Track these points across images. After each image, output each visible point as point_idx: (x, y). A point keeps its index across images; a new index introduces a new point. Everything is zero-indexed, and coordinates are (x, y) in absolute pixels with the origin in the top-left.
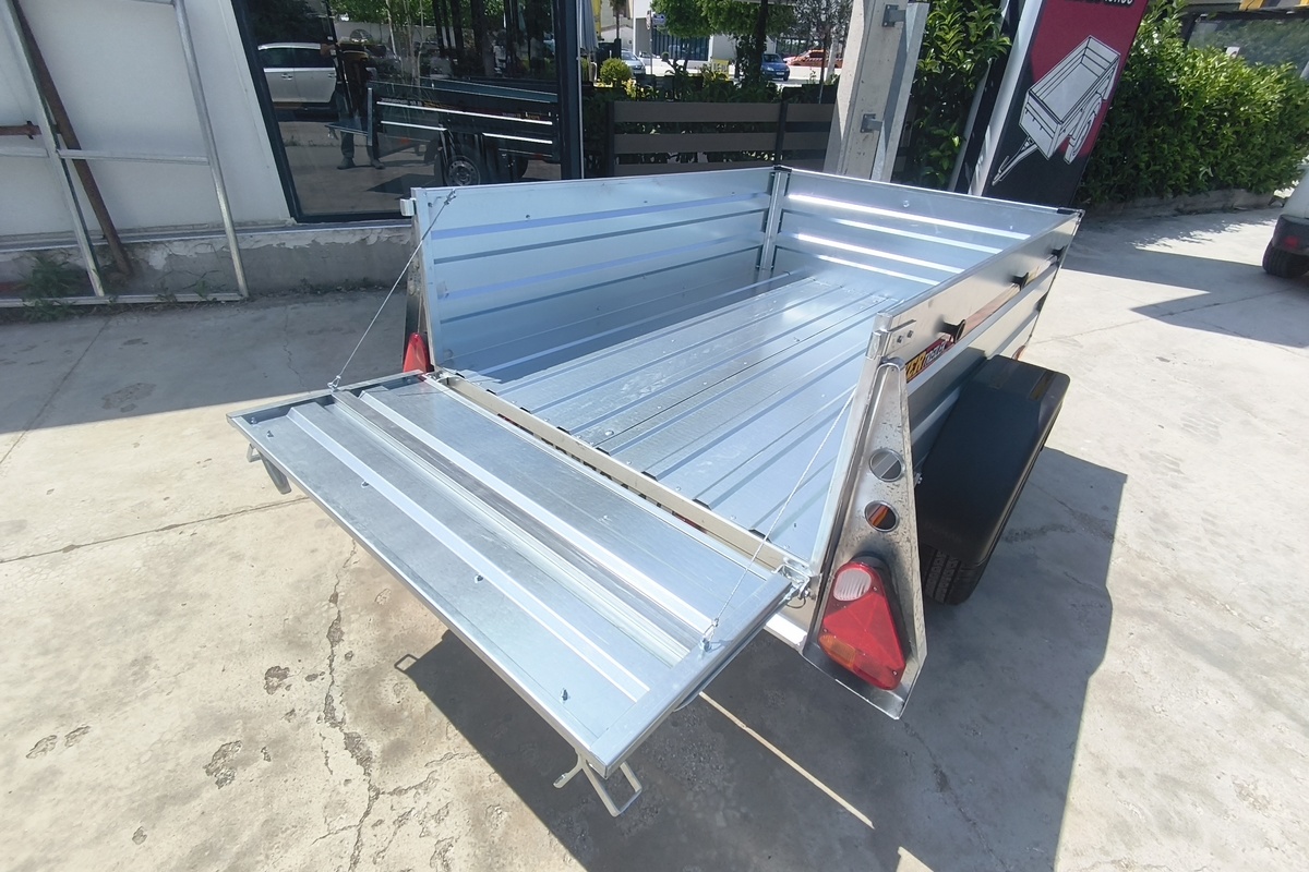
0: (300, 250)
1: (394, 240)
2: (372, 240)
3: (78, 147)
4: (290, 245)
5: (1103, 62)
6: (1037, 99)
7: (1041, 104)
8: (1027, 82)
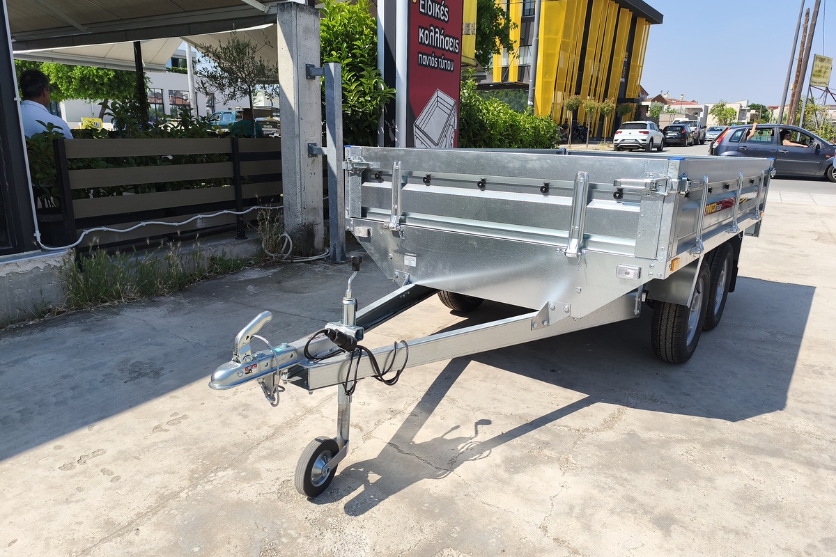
5: (449, 106)
6: (420, 129)
7: (423, 133)
8: (412, 118)
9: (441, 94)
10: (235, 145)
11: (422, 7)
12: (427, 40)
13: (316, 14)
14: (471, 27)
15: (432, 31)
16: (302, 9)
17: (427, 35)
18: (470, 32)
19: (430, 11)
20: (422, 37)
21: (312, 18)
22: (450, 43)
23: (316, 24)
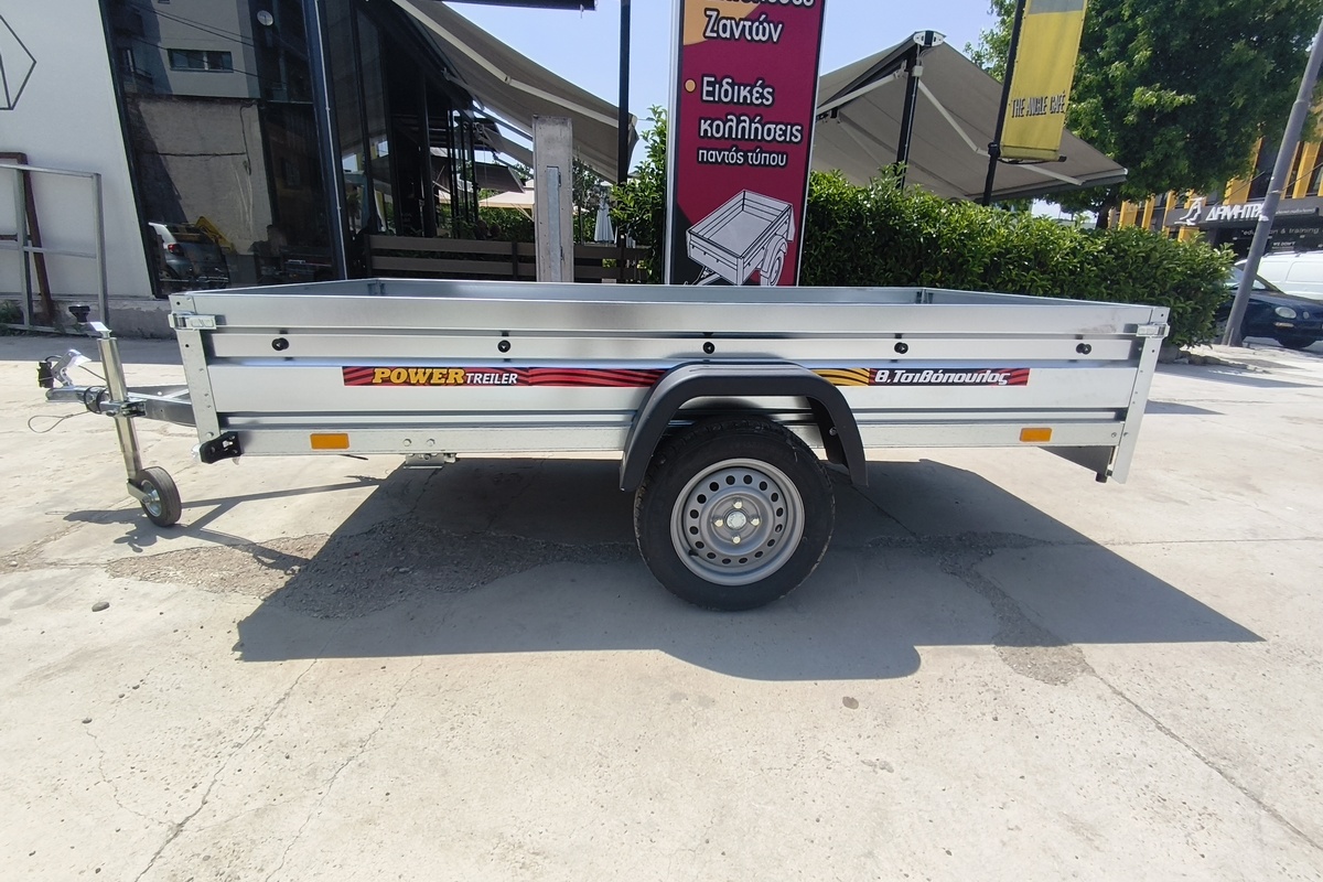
0: (150, 313)
3: (40, 247)
4: (144, 310)
5: (771, 211)
6: (702, 238)
7: (708, 241)
8: (683, 224)
9: (749, 195)
10: (515, 248)
11: (709, 94)
12: (718, 132)
13: (564, 123)
14: (1048, 102)
15: (732, 120)
16: (544, 122)
17: (718, 126)
18: (1047, 110)
19: (726, 96)
20: (706, 131)
21: (558, 128)
22: (775, 131)
23: (562, 133)
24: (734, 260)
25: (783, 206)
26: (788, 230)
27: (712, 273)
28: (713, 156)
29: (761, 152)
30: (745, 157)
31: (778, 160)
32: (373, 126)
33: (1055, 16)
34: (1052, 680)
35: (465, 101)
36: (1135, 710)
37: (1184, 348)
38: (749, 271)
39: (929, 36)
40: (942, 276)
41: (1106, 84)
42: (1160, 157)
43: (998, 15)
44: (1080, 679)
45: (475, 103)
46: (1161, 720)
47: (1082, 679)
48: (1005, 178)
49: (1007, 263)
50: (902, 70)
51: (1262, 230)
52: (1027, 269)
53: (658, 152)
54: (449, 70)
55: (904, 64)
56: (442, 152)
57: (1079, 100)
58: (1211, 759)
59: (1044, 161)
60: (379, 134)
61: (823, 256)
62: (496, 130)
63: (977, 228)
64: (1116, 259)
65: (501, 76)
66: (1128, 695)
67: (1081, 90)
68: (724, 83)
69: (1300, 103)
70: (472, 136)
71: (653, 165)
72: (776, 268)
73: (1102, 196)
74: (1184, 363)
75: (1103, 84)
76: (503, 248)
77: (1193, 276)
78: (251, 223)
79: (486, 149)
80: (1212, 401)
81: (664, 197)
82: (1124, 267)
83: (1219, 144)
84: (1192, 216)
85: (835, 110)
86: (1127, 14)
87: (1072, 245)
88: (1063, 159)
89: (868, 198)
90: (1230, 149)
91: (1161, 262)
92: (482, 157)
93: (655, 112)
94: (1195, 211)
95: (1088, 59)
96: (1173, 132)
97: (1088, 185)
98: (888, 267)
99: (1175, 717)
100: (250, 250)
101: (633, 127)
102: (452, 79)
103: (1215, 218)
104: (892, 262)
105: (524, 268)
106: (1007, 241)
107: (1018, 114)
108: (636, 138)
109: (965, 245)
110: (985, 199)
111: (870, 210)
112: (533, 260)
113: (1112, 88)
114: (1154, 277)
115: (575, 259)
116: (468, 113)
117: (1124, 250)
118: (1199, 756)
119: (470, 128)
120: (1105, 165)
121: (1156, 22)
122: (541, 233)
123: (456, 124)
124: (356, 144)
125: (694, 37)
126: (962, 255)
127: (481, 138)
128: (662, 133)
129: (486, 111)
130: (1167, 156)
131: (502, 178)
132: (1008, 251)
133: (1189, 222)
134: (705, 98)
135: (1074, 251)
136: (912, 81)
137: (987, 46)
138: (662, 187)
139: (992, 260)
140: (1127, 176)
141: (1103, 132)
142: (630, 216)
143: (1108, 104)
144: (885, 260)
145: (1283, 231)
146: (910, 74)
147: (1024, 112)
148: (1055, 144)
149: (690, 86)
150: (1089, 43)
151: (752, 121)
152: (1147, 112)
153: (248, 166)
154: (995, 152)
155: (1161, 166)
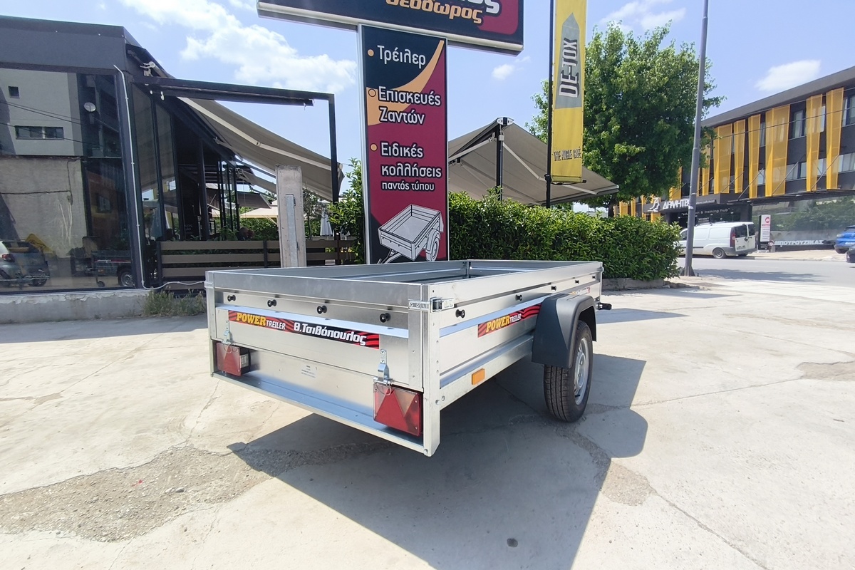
1: (31, 302)
2: (19, 302)
5: (429, 215)
6: (388, 233)
7: (392, 234)
8: (375, 226)
9: (414, 207)
10: (265, 244)
11: (385, 152)
12: (392, 172)
13: (296, 169)
14: (572, 152)
15: (400, 166)
16: (282, 168)
17: (392, 169)
18: (572, 156)
19: (396, 153)
20: (385, 172)
21: (292, 172)
22: (427, 172)
23: (295, 174)
24: (409, 245)
25: (435, 212)
26: (440, 226)
27: (396, 253)
28: (391, 186)
29: (419, 183)
30: (410, 186)
31: (429, 187)
32: (164, 172)
33: (569, 109)
34: (634, 502)
35: (230, 155)
36: (684, 515)
37: (666, 279)
38: (418, 251)
39: (505, 120)
40: (530, 248)
41: (600, 143)
42: (633, 178)
43: (540, 108)
44: (649, 498)
45: (237, 157)
46: (700, 520)
47: (651, 498)
48: (556, 192)
49: (564, 239)
50: (493, 137)
51: (691, 213)
52: (576, 241)
53: (357, 184)
54: (219, 138)
55: (494, 134)
56: (215, 186)
57: (588, 151)
58: (733, 542)
59: (575, 183)
60: (169, 176)
61: (462, 239)
62: (251, 172)
63: (545, 220)
64: (622, 233)
65: (254, 142)
66: (678, 506)
67: (588, 147)
68: (394, 145)
69: (695, 150)
70: (235, 176)
71: (354, 191)
72: (435, 248)
73: (609, 200)
74: (668, 288)
75: (599, 142)
76: (258, 245)
77: (661, 240)
78: (69, 238)
79: (245, 184)
80: (686, 308)
81: (362, 210)
82: (626, 237)
83: (661, 171)
84: (655, 207)
85: (459, 160)
86: (605, 107)
87: (597, 227)
88: (584, 182)
89: (483, 206)
90: (667, 173)
91: (645, 234)
92: (242, 188)
93: (353, 162)
94: (657, 204)
95: (590, 130)
96: (637, 165)
97: (601, 194)
98: (500, 244)
99: (707, 516)
100: (67, 255)
101: (341, 170)
102: (222, 143)
103: (667, 208)
104: (501, 241)
105: (272, 257)
106: (563, 227)
107: (558, 159)
108: (342, 176)
109: (540, 230)
110: (548, 204)
111: (485, 213)
112: (278, 251)
113: (603, 144)
114: (643, 241)
115: (307, 249)
116: (233, 163)
117: (625, 228)
118: (725, 541)
119: (234, 171)
120: (606, 183)
121: (619, 112)
122: (283, 233)
123: (223, 169)
124: (152, 183)
125: (374, 121)
126: (540, 235)
127: (241, 177)
128: (359, 174)
129: (245, 161)
130: (636, 177)
131: (256, 200)
132: (564, 232)
133: (655, 211)
134: (383, 154)
135: (599, 230)
136: (499, 143)
137: (537, 124)
138: (360, 204)
139: (556, 237)
140: (619, 189)
141: (602, 166)
142: (342, 221)
143: (603, 153)
144: (497, 240)
145: (702, 212)
146: (498, 140)
147: (561, 158)
148: (580, 174)
149: (374, 147)
150: (588, 122)
151: (412, 166)
152: (623, 156)
153: (71, 200)
154: (549, 179)
155: (635, 182)
